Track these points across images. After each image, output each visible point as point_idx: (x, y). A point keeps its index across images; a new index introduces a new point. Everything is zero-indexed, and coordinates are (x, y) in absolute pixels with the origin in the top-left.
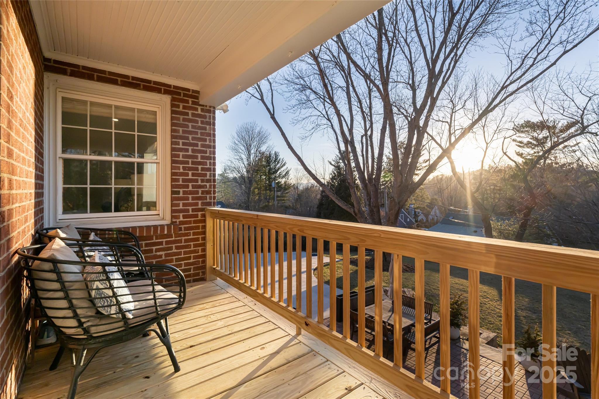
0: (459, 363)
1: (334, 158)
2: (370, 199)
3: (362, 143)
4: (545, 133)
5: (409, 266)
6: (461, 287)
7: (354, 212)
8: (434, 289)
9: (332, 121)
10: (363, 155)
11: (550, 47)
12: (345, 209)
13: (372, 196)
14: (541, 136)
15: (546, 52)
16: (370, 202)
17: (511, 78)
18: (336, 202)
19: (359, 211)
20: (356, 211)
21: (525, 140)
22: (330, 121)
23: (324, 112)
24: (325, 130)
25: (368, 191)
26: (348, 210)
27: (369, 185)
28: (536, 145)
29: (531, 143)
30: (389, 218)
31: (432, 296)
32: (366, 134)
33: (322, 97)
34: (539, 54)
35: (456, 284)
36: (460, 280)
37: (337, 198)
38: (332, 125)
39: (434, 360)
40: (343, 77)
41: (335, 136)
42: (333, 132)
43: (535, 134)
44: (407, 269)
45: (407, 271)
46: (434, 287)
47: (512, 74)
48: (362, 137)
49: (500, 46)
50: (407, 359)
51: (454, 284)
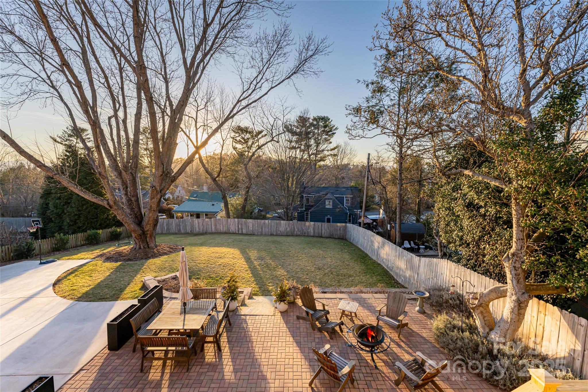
0: (244, 331)
1: (60, 134)
2: (127, 188)
3: (111, 126)
4: (248, 136)
5: (172, 247)
6: (217, 255)
7: (108, 204)
8: (199, 263)
9: (59, 90)
10: (113, 140)
11: (262, 81)
12: (96, 202)
13: (129, 185)
14: (246, 138)
15: (260, 83)
16: (126, 191)
17: (244, 95)
18: (81, 194)
19: (115, 203)
20: (111, 203)
21: (238, 139)
22: (57, 90)
23: (44, 76)
24: (49, 101)
25: (123, 180)
26: (100, 203)
27: (124, 173)
28: (244, 143)
29: (241, 141)
30: (151, 206)
31: (200, 271)
32: (116, 116)
33: (39, 52)
34: (257, 83)
35: (213, 253)
36: (215, 248)
37: (82, 190)
38: (60, 96)
39: (226, 340)
40: (75, 38)
41: (67, 111)
42: (63, 105)
43: (243, 136)
44: (171, 250)
45: (171, 252)
46: (198, 262)
47: (244, 92)
48: (110, 118)
49: (236, 68)
50: (206, 354)
51: (211, 253)
